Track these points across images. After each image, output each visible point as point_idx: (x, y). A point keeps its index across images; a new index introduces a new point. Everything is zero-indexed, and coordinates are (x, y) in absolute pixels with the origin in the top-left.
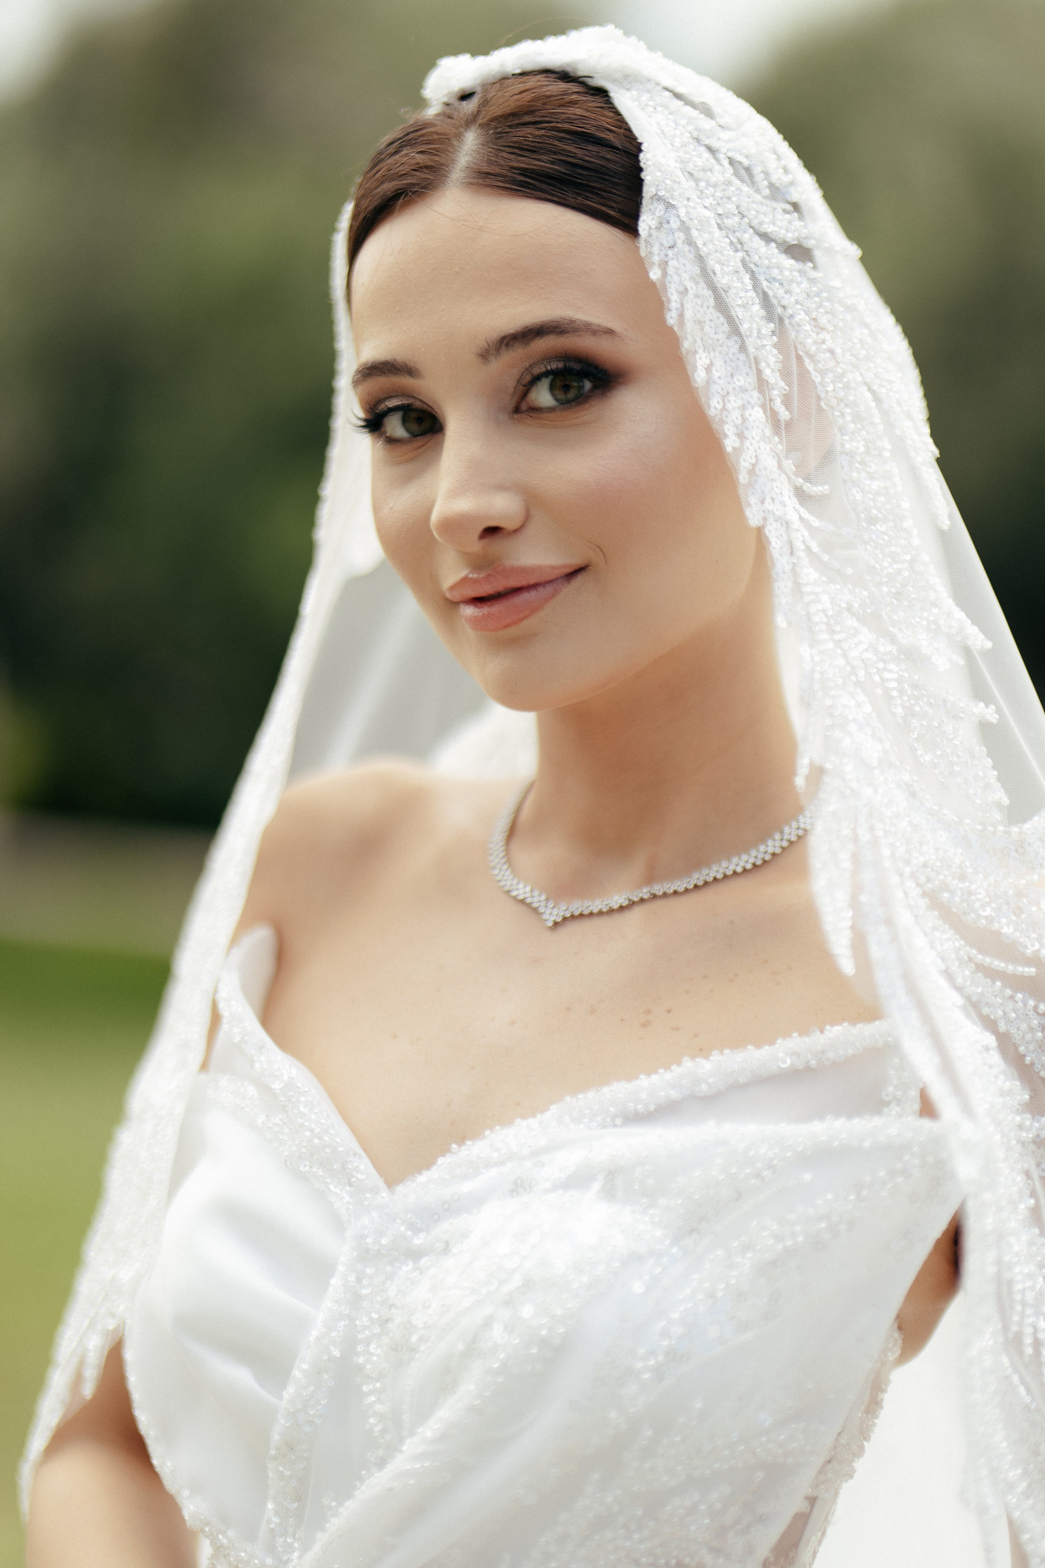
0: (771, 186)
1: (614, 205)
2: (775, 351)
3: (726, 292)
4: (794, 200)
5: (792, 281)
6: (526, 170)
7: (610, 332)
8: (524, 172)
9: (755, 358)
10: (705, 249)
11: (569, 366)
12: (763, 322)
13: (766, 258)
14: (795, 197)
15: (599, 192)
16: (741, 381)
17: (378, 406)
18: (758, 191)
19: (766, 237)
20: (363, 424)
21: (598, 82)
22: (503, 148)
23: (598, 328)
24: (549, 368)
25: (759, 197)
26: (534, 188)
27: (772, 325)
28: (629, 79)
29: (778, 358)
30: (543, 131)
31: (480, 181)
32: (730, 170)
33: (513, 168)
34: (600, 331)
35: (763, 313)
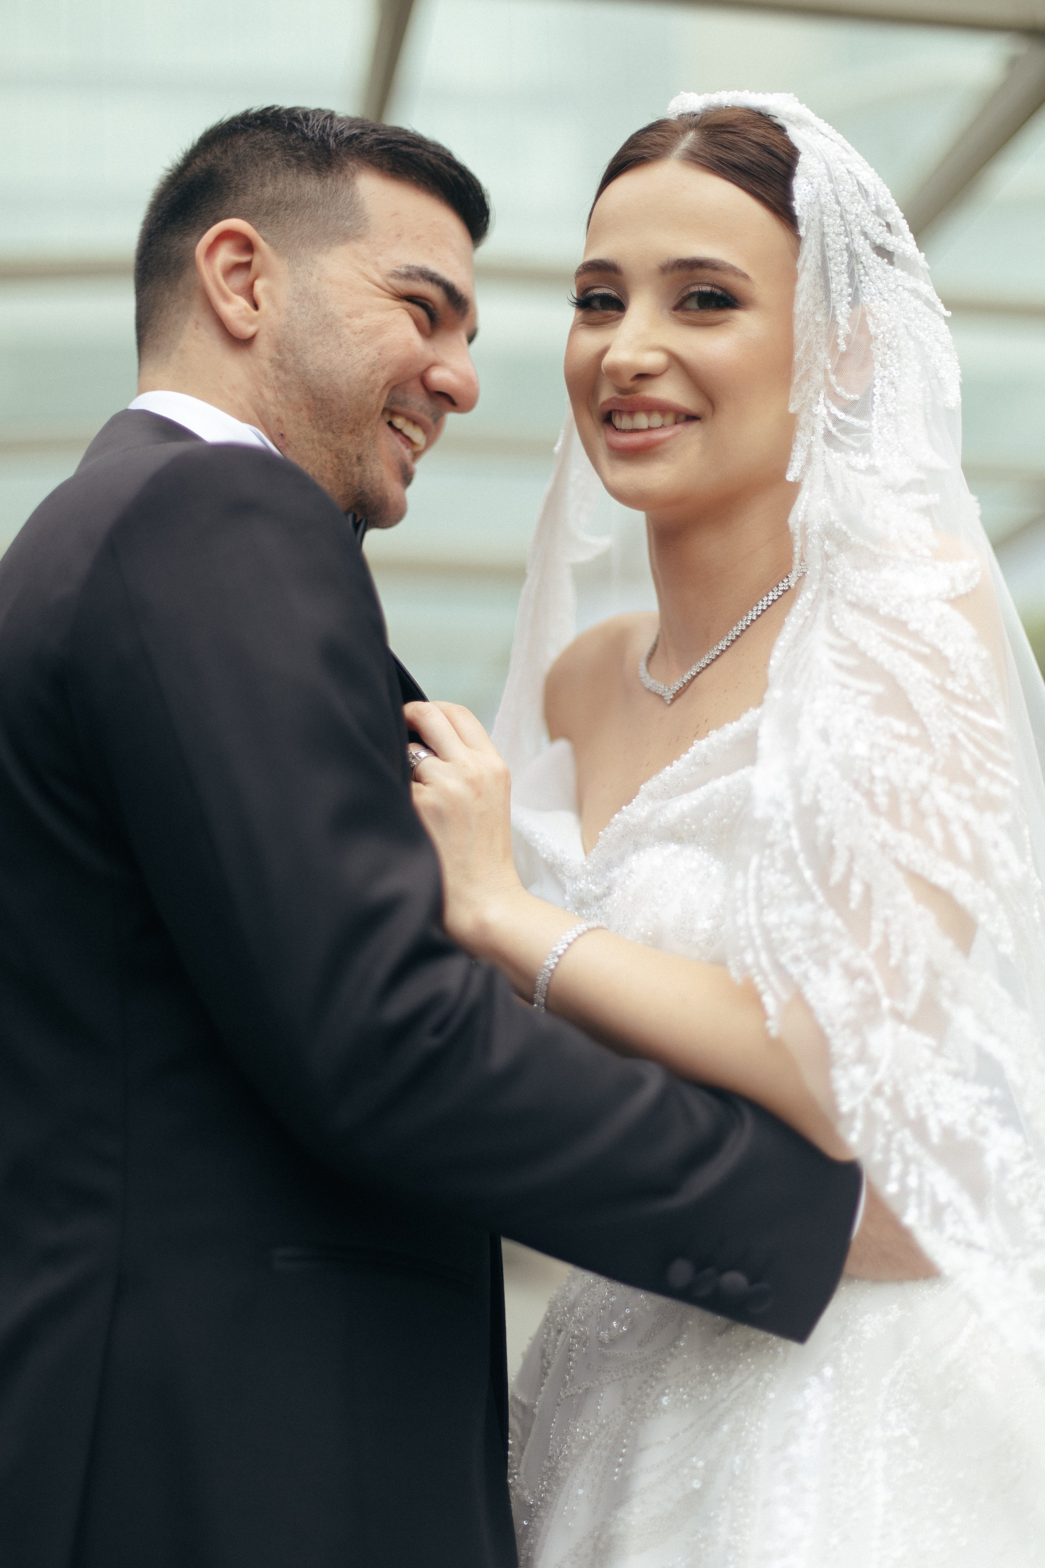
0: (877, 206)
1: (772, 194)
2: (848, 306)
3: (830, 260)
4: (889, 221)
5: (871, 267)
6: (722, 158)
7: (745, 276)
8: (720, 160)
9: (834, 307)
10: (827, 228)
11: (714, 291)
12: (845, 287)
13: (862, 248)
14: (889, 219)
15: (765, 184)
16: (819, 318)
17: (588, 292)
18: (869, 206)
19: (865, 235)
20: (576, 301)
21: (779, 121)
22: (710, 143)
23: (739, 272)
24: (701, 289)
25: (867, 209)
26: (723, 170)
27: (850, 290)
28: (800, 122)
29: (849, 311)
30: (738, 138)
31: (693, 158)
32: (856, 188)
33: (713, 155)
34: (740, 274)
35: (848, 281)
